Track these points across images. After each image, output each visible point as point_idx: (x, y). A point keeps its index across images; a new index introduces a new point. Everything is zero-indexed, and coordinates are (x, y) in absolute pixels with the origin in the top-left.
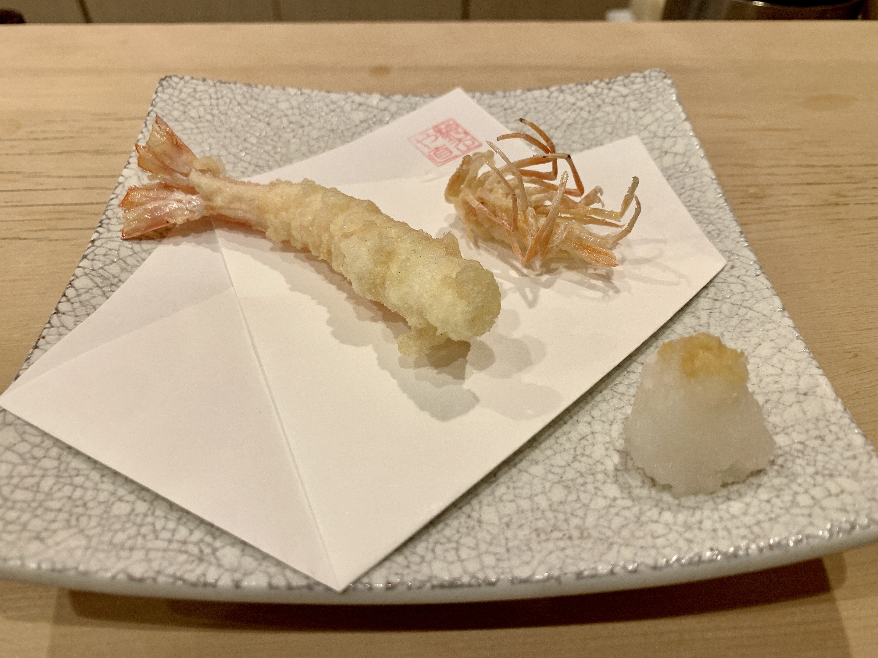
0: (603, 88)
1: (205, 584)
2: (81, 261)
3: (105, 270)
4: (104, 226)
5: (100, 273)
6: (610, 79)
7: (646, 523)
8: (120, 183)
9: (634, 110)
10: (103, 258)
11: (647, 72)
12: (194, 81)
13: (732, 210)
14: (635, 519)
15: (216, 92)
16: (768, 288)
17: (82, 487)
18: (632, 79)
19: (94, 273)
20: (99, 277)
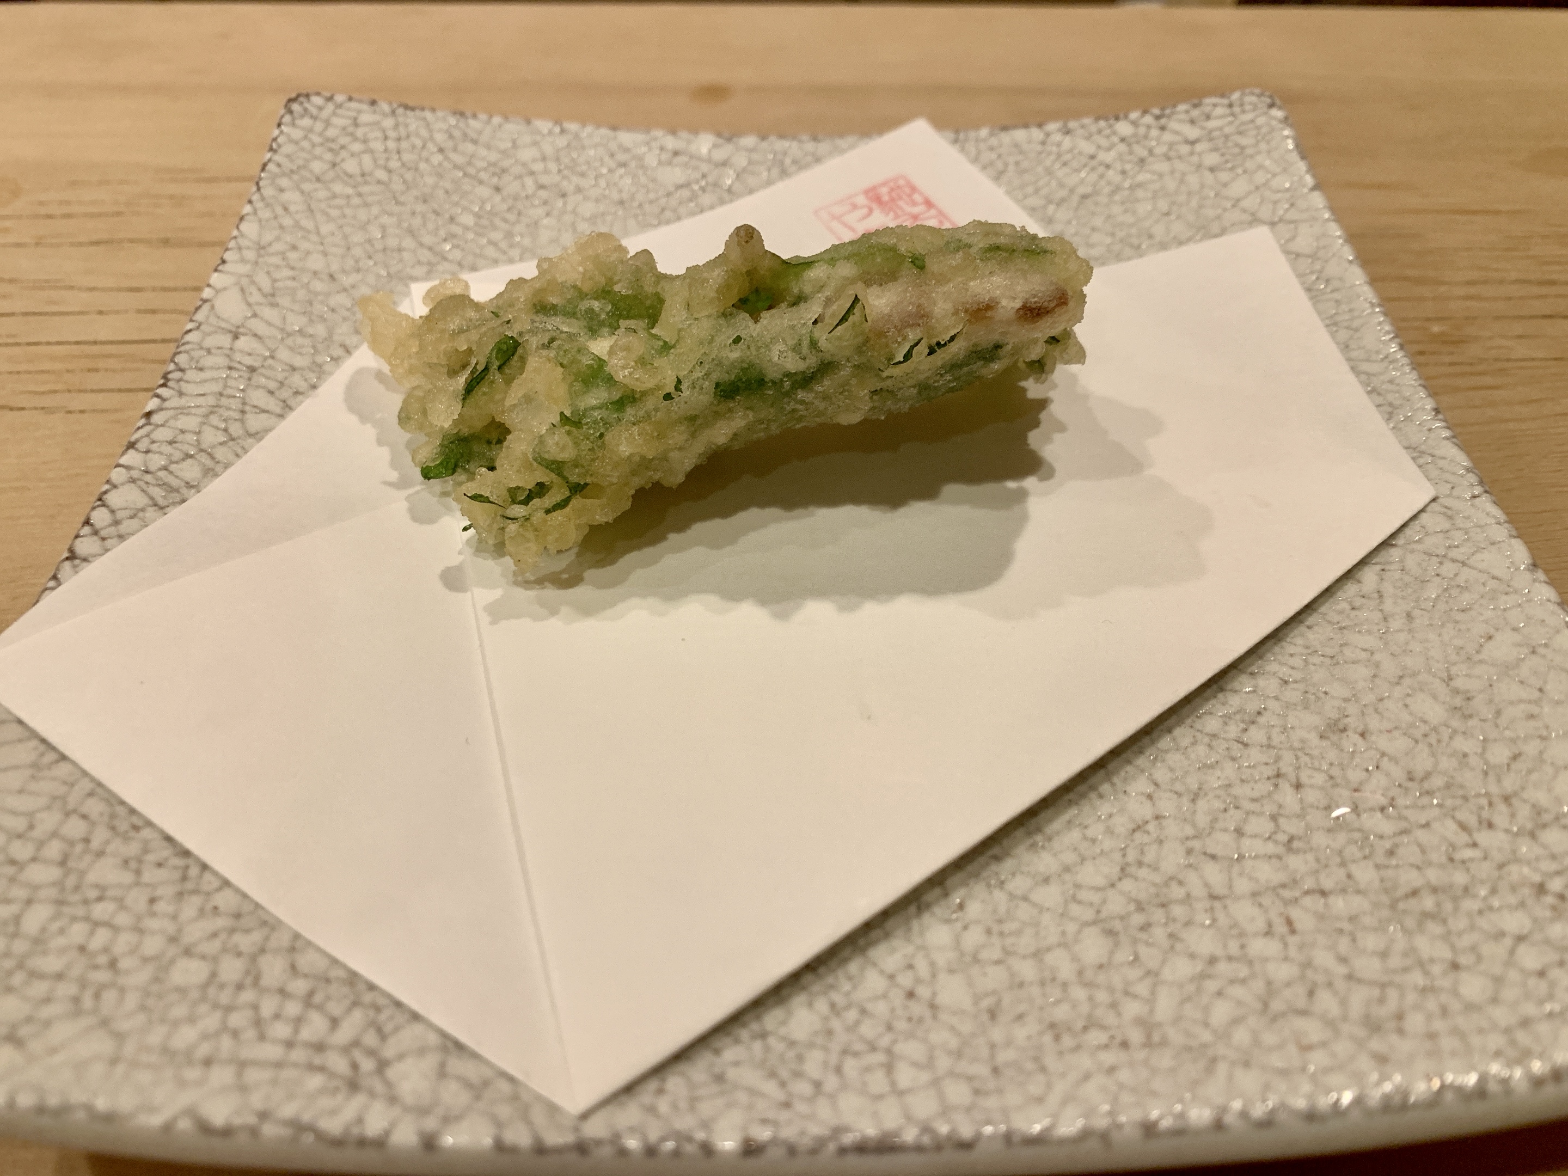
0: (1149, 127)
1: (362, 1142)
2: (123, 453)
3: (171, 473)
4: (170, 384)
5: (161, 479)
6: (1163, 109)
7: (1283, 1015)
8: (205, 301)
9: (1212, 170)
10: (167, 449)
11: (1236, 96)
12: (353, 105)
13: (1415, 366)
14: (1258, 1006)
15: (396, 126)
16: (1499, 523)
17: (108, 924)
18: (1207, 109)
19: (148, 478)
20: (159, 485)
